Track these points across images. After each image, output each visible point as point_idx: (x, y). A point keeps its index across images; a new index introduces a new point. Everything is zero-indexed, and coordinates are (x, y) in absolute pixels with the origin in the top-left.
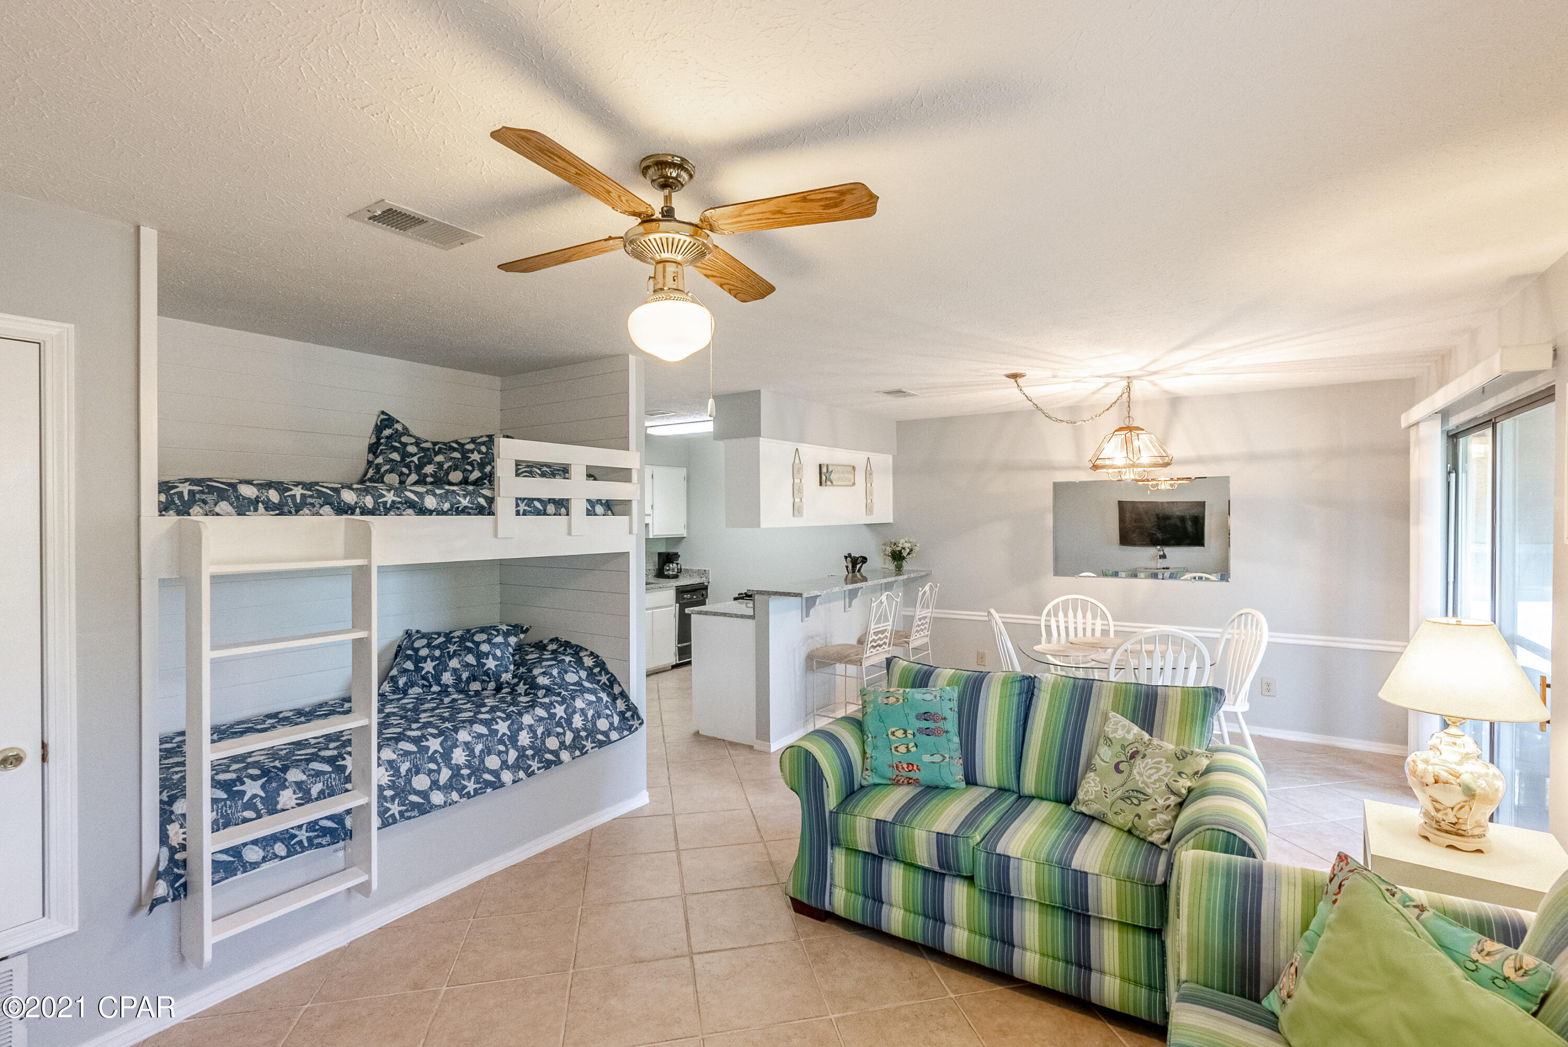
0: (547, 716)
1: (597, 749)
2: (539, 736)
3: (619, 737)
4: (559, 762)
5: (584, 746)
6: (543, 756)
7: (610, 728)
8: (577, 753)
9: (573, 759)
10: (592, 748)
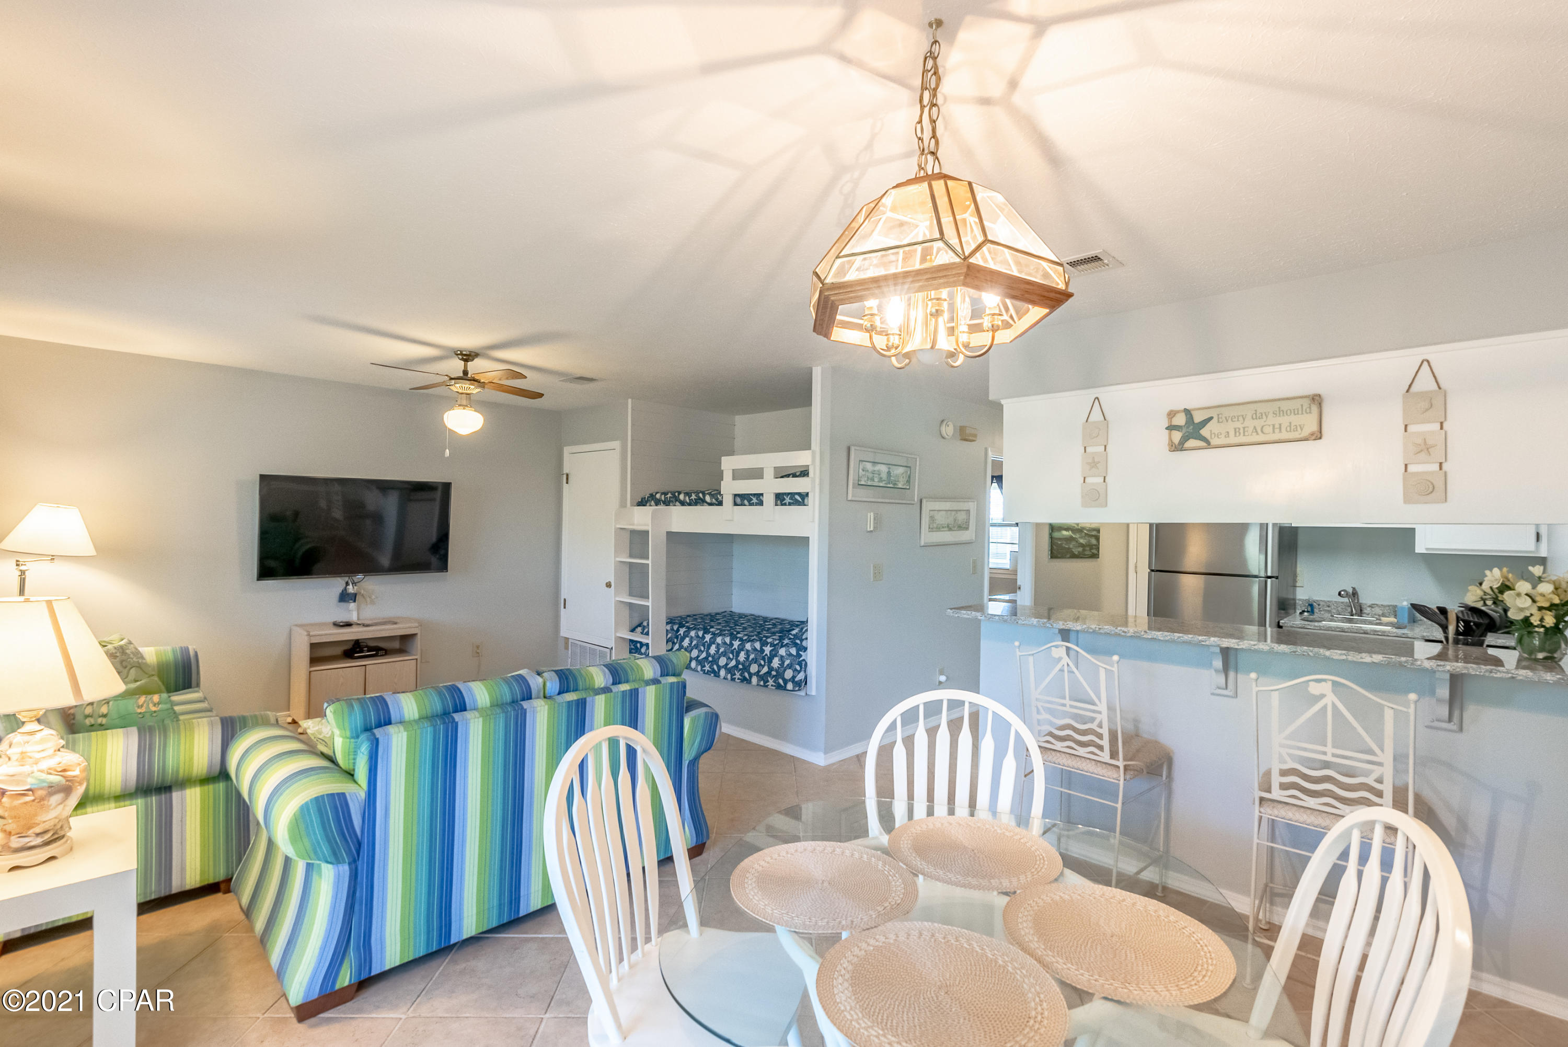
0: (759, 649)
1: (774, 688)
2: (750, 659)
3: (792, 689)
4: (749, 682)
5: (768, 681)
6: (744, 673)
7: (790, 679)
8: (762, 683)
9: (758, 685)
10: (772, 685)
